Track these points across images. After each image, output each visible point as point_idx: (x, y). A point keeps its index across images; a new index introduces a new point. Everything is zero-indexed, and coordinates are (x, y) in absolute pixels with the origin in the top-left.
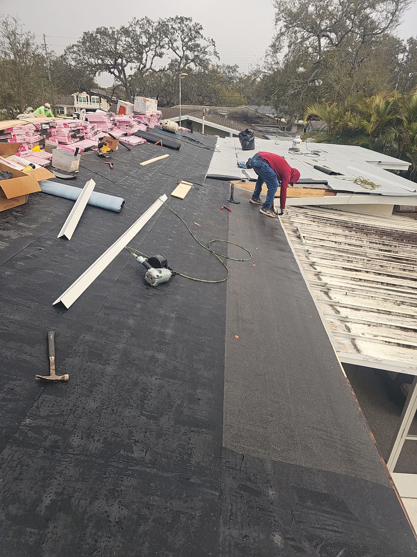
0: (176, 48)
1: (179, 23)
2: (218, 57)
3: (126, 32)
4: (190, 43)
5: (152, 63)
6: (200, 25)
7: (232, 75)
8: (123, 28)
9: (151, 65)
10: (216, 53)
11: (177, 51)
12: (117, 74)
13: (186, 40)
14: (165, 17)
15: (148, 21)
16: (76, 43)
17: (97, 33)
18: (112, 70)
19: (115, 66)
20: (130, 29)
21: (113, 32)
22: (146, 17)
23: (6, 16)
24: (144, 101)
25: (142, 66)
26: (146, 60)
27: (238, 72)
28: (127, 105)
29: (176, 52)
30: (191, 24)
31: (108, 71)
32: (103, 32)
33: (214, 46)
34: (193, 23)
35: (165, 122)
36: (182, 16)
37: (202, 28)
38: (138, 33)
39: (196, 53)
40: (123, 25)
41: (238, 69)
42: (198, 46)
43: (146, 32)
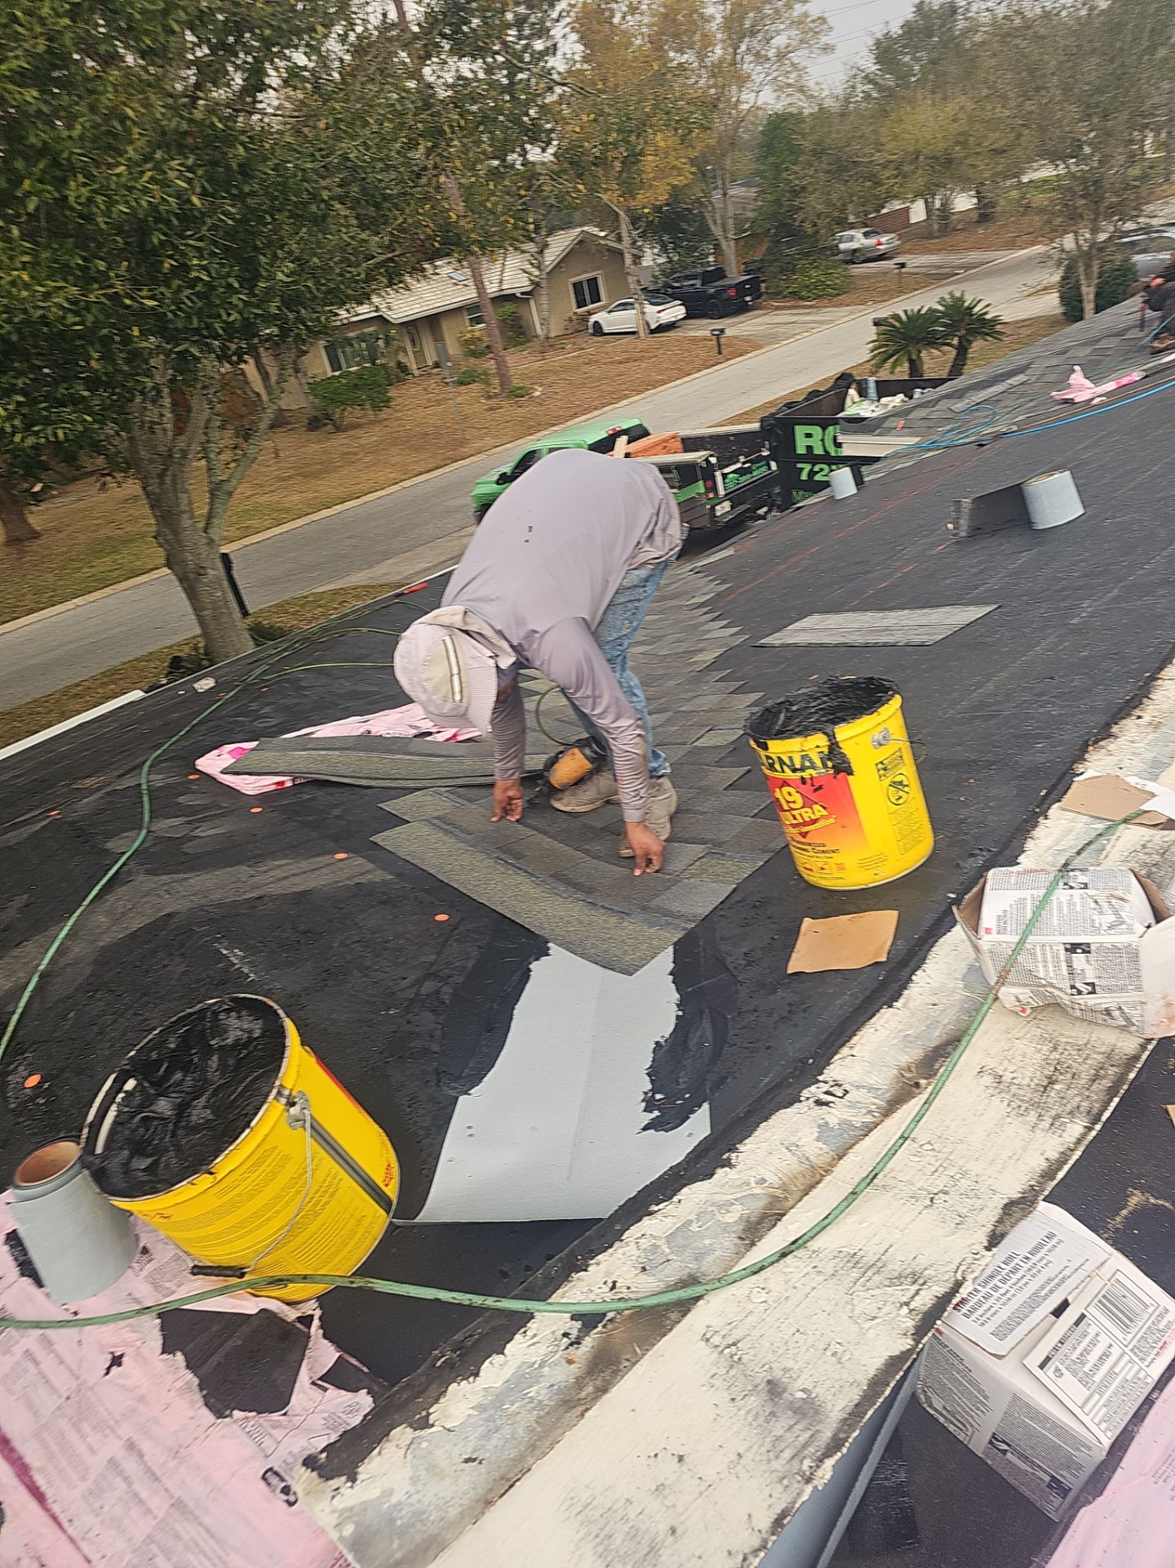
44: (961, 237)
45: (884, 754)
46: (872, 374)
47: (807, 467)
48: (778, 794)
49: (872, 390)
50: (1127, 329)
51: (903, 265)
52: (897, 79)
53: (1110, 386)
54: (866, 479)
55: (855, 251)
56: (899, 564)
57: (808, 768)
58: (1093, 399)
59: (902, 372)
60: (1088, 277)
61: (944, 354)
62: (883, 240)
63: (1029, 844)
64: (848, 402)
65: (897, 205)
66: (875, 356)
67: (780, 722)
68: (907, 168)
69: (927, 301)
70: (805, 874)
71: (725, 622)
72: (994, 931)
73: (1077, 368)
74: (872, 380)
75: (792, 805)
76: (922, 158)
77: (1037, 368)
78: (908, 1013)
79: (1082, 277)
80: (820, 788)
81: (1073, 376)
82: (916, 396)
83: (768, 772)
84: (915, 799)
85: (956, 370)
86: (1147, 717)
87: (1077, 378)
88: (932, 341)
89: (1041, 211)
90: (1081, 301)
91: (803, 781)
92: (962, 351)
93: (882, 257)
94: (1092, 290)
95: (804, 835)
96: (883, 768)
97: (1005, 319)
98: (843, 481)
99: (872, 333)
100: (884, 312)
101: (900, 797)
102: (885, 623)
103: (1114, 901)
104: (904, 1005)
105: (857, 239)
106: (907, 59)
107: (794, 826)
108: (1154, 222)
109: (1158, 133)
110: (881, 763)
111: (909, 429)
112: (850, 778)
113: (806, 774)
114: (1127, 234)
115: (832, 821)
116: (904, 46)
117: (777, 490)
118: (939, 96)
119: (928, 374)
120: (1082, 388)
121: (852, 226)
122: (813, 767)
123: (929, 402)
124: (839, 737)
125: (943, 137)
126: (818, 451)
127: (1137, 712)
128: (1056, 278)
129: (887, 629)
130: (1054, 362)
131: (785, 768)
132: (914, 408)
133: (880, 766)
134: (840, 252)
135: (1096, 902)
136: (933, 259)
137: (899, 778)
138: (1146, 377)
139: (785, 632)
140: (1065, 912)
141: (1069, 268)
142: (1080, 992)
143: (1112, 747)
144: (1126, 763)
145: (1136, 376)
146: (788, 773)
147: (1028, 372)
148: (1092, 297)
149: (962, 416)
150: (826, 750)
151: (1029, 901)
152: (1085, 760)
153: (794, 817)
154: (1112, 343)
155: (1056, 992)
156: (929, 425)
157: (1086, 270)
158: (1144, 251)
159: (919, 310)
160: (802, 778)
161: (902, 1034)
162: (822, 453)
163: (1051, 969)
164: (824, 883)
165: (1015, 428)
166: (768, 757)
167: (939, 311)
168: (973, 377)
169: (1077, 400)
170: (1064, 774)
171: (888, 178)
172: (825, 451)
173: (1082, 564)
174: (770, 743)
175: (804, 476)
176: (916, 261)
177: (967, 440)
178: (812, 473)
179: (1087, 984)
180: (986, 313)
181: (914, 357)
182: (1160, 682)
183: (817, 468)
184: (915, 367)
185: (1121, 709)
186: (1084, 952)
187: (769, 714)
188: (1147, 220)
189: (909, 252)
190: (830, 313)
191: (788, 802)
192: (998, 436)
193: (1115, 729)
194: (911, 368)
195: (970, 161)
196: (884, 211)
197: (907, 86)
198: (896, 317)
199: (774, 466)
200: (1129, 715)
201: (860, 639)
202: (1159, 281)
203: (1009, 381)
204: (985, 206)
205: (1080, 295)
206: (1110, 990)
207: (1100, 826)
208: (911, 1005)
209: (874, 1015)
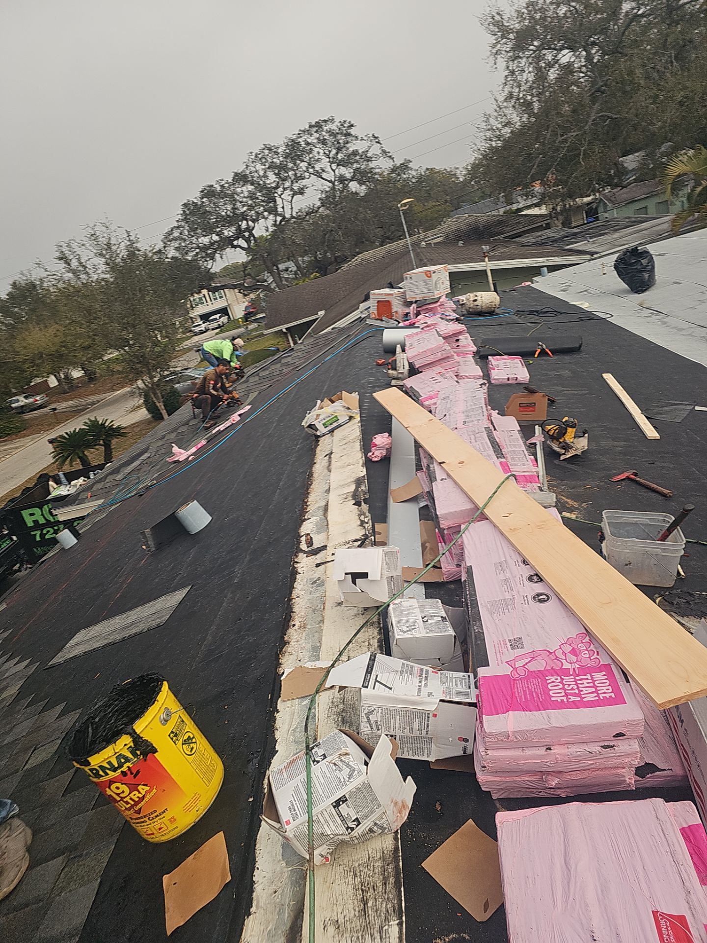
0: (320, 171)
1: (316, 132)
2: (390, 157)
3: (241, 178)
4: (340, 156)
5: (292, 208)
6: (348, 122)
7: (405, 176)
8: (236, 174)
9: (292, 212)
10: (384, 152)
11: (324, 175)
12: (245, 245)
13: (334, 152)
14: (292, 133)
15: (270, 149)
16: (176, 224)
17: (202, 198)
18: (235, 243)
19: (239, 234)
20: (248, 172)
21: (223, 186)
22: (264, 145)
23: (92, 225)
24: (427, 275)
25: (279, 219)
26: (283, 208)
27: (411, 169)
28: (391, 295)
29: (323, 177)
30: (334, 127)
31: (230, 246)
32: (209, 193)
33: (378, 144)
34: (337, 124)
35: (472, 299)
36: (317, 120)
37: (352, 126)
38: (261, 173)
39: (355, 166)
40: (235, 171)
41: (410, 165)
42: (355, 153)
43: (272, 166)
44: (82, 390)
45: (171, 725)
46: (59, 469)
47: (38, 533)
48: (109, 792)
49: (63, 479)
50: (189, 421)
51: (55, 409)
52: (15, 319)
53: (194, 450)
54: (80, 532)
55: (22, 407)
56: (123, 578)
57: (125, 763)
58: (188, 458)
59: (78, 466)
60: (157, 398)
61: (97, 450)
62: (38, 398)
63: (277, 735)
64: (51, 489)
65: (39, 380)
66: (57, 461)
67: (90, 735)
68: (37, 362)
69: (77, 425)
70: (149, 838)
71: (17, 659)
72: (291, 821)
73: (173, 445)
74: (61, 473)
75: (122, 795)
76: (44, 356)
77: (153, 448)
78: (262, 911)
79: (154, 399)
80: (138, 772)
81: (173, 449)
82: (92, 477)
83: (95, 780)
84: (202, 743)
85: (108, 458)
86: (297, 624)
87: (176, 449)
88: (89, 445)
89: (120, 372)
90: (159, 410)
91: (124, 774)
92: (108, 446)
93: (40, 407)
94: (161, 404)
95: (139, 812)
96: (174, 735)
97: (124, 426)
98: (67, 538)
99: (50, 448)
100: (53, 435)
101: (192, 748)
102: (129, 621)
103: (343, 758)
104: (257, 907)
105: (22, 401)
106: (16, 309)
107: (129, 809)
108: (177, 369)
109: (161, 332)
110: (172, 732)
111: (95, 497)
112: (156, 755)
113: (125, 768)
114: (167, 376)
115: (154, 791)
116: (13, 304)
117: (22, 551)
118: (42, 326)
119: (94, 463)
120: (181, 454)
121: (15, 395)
122: (127, 760)
123: (102, 478)
124: (138, 731)
125: (53, 344)
126: (42, 521)
127: (292, 623)
128: (142, 401)
129: (133, 623)
130: (160, 443)
131: (108, 771)
132: (94, 484)
133: (172, 735)
134: (13, 409)
135: (335, 764)
136: (71, 403)
137: (186, 737)
138: (208, 442)
139: (65, 650)
140: (322, 781)
141: (145, 396)
142: (352, 829)
143: (289, 649)
144: (301, 656)
145: (204, 442)
146: (112, 774)
147: (149, 451)
148: (163, 407)
149: (124, 481)
150: (132, 744)
151: (300, 786)
152: (281, 664)
153: (127, 803)
154: (185, 428)
155: (340, 837)
156: (105, 493)
157: (154, 396)
158: (179, 383)
159: (75, 431)
160: (122, 772)
161: (266, 933)
162: (44, 521)
163: (332, 824)
164: (164, 839)
165: (155, 482)
166: (91, 770)
167: (87, 429)
168: (120, 459)
169: (181, 460)
170: (275, 679)
171: (28, 368)
172: (46, 519)
173: (225, 547)
174: (89, 759)
175: (38, 538)
176: (61, 406)
177: (132, 494)
178: (42, 536)
179: (354, 821)
180: (113, 425)
181: (81, 455)
182: (294, 601)
183: (45, 532)
184: (84, 461)
185: (284, 625)
186: (344, 802)
187: (81, 733)
188: (174, 369)
189: (56, 402)
190: (18, 442)
191: (118, 794)
192: (148, 488)
193: (286, 638)
194: (81, 462)
195: (72, 354)
196: (32, 384)
197: (22, 322)
198: (61, 437)
199: (15, 538)
200: (289, 626)
201: (118, 637)
202: (196, 395)
203: (141, 458)
204: (90, 375)
205: (157, 407)
206: (366, 817)
207: (306, 702)
208: (261, 904)
209: (242, 929)
